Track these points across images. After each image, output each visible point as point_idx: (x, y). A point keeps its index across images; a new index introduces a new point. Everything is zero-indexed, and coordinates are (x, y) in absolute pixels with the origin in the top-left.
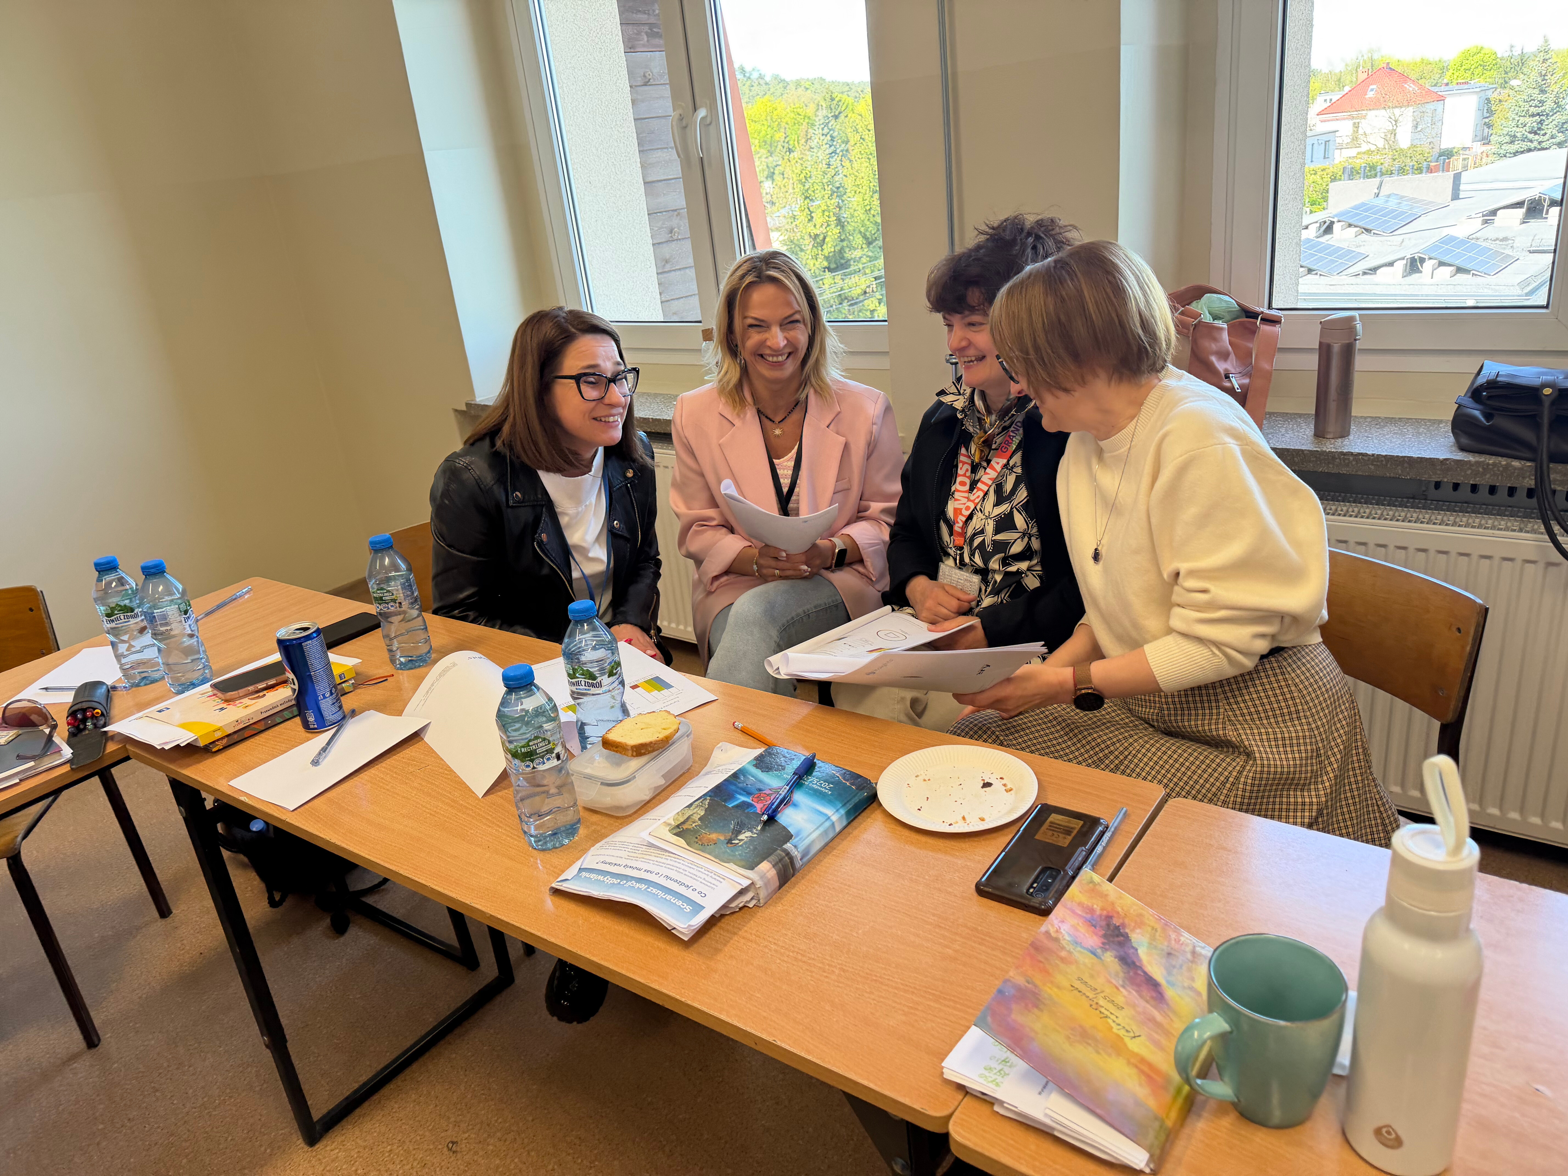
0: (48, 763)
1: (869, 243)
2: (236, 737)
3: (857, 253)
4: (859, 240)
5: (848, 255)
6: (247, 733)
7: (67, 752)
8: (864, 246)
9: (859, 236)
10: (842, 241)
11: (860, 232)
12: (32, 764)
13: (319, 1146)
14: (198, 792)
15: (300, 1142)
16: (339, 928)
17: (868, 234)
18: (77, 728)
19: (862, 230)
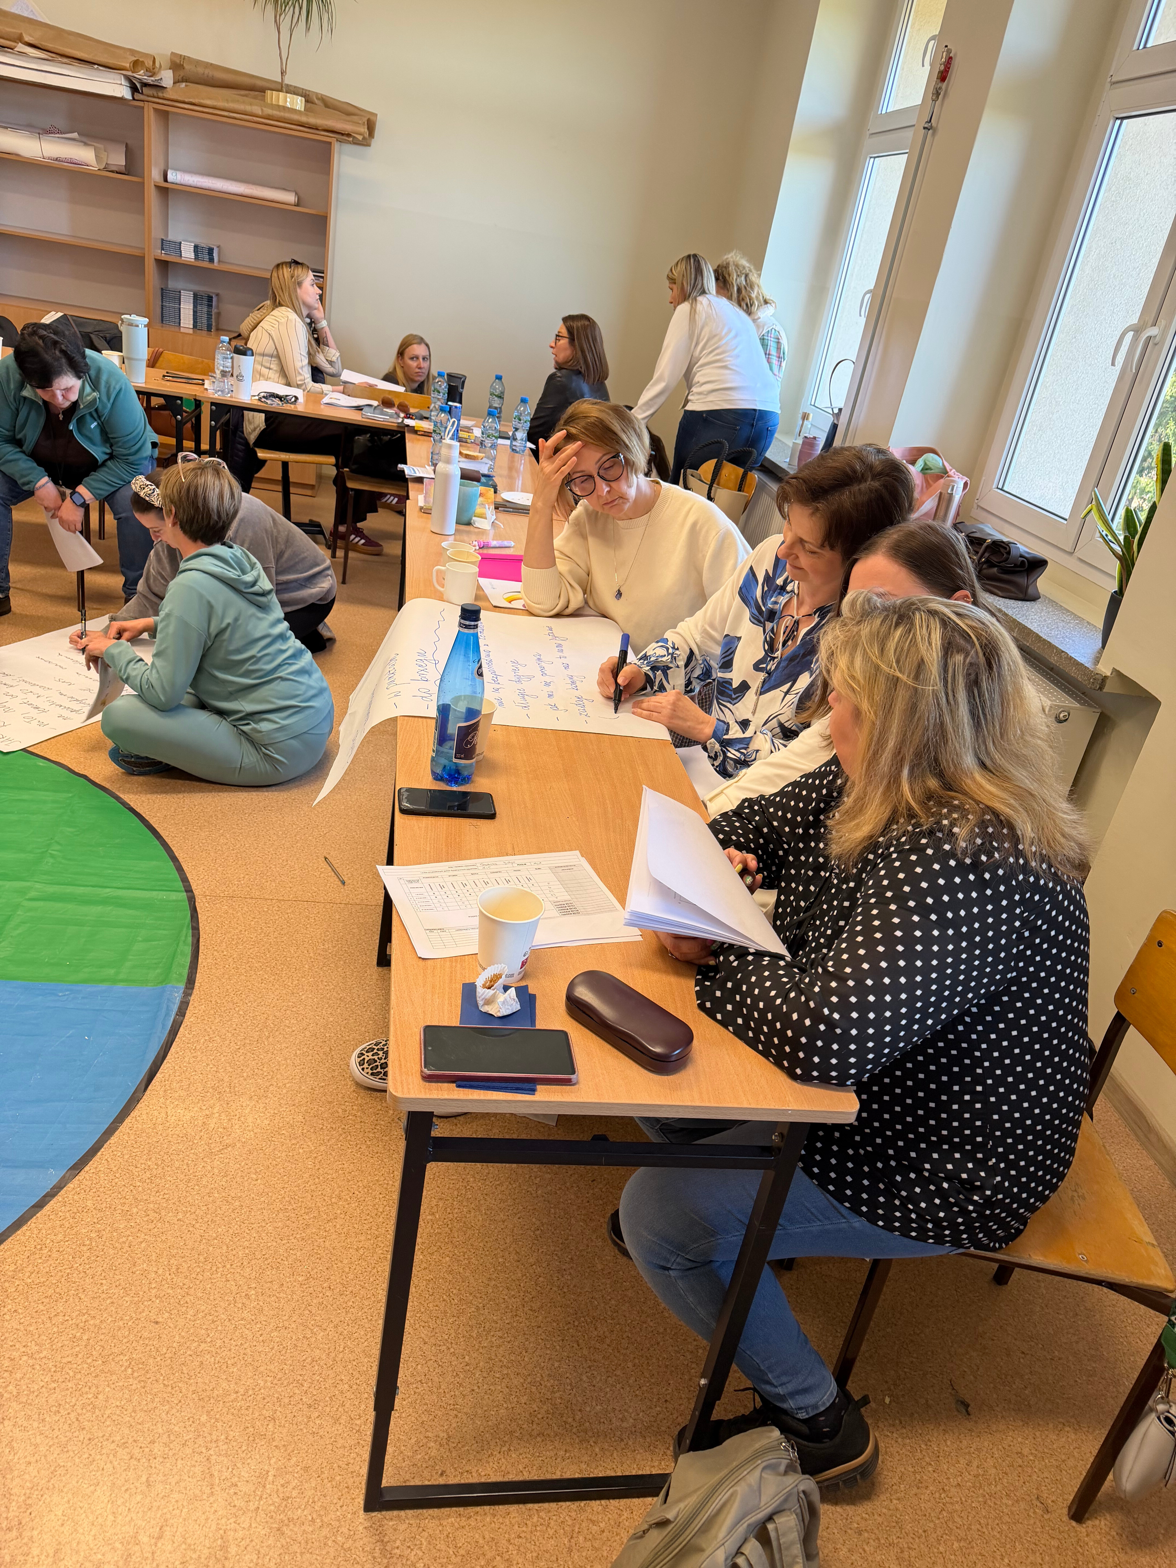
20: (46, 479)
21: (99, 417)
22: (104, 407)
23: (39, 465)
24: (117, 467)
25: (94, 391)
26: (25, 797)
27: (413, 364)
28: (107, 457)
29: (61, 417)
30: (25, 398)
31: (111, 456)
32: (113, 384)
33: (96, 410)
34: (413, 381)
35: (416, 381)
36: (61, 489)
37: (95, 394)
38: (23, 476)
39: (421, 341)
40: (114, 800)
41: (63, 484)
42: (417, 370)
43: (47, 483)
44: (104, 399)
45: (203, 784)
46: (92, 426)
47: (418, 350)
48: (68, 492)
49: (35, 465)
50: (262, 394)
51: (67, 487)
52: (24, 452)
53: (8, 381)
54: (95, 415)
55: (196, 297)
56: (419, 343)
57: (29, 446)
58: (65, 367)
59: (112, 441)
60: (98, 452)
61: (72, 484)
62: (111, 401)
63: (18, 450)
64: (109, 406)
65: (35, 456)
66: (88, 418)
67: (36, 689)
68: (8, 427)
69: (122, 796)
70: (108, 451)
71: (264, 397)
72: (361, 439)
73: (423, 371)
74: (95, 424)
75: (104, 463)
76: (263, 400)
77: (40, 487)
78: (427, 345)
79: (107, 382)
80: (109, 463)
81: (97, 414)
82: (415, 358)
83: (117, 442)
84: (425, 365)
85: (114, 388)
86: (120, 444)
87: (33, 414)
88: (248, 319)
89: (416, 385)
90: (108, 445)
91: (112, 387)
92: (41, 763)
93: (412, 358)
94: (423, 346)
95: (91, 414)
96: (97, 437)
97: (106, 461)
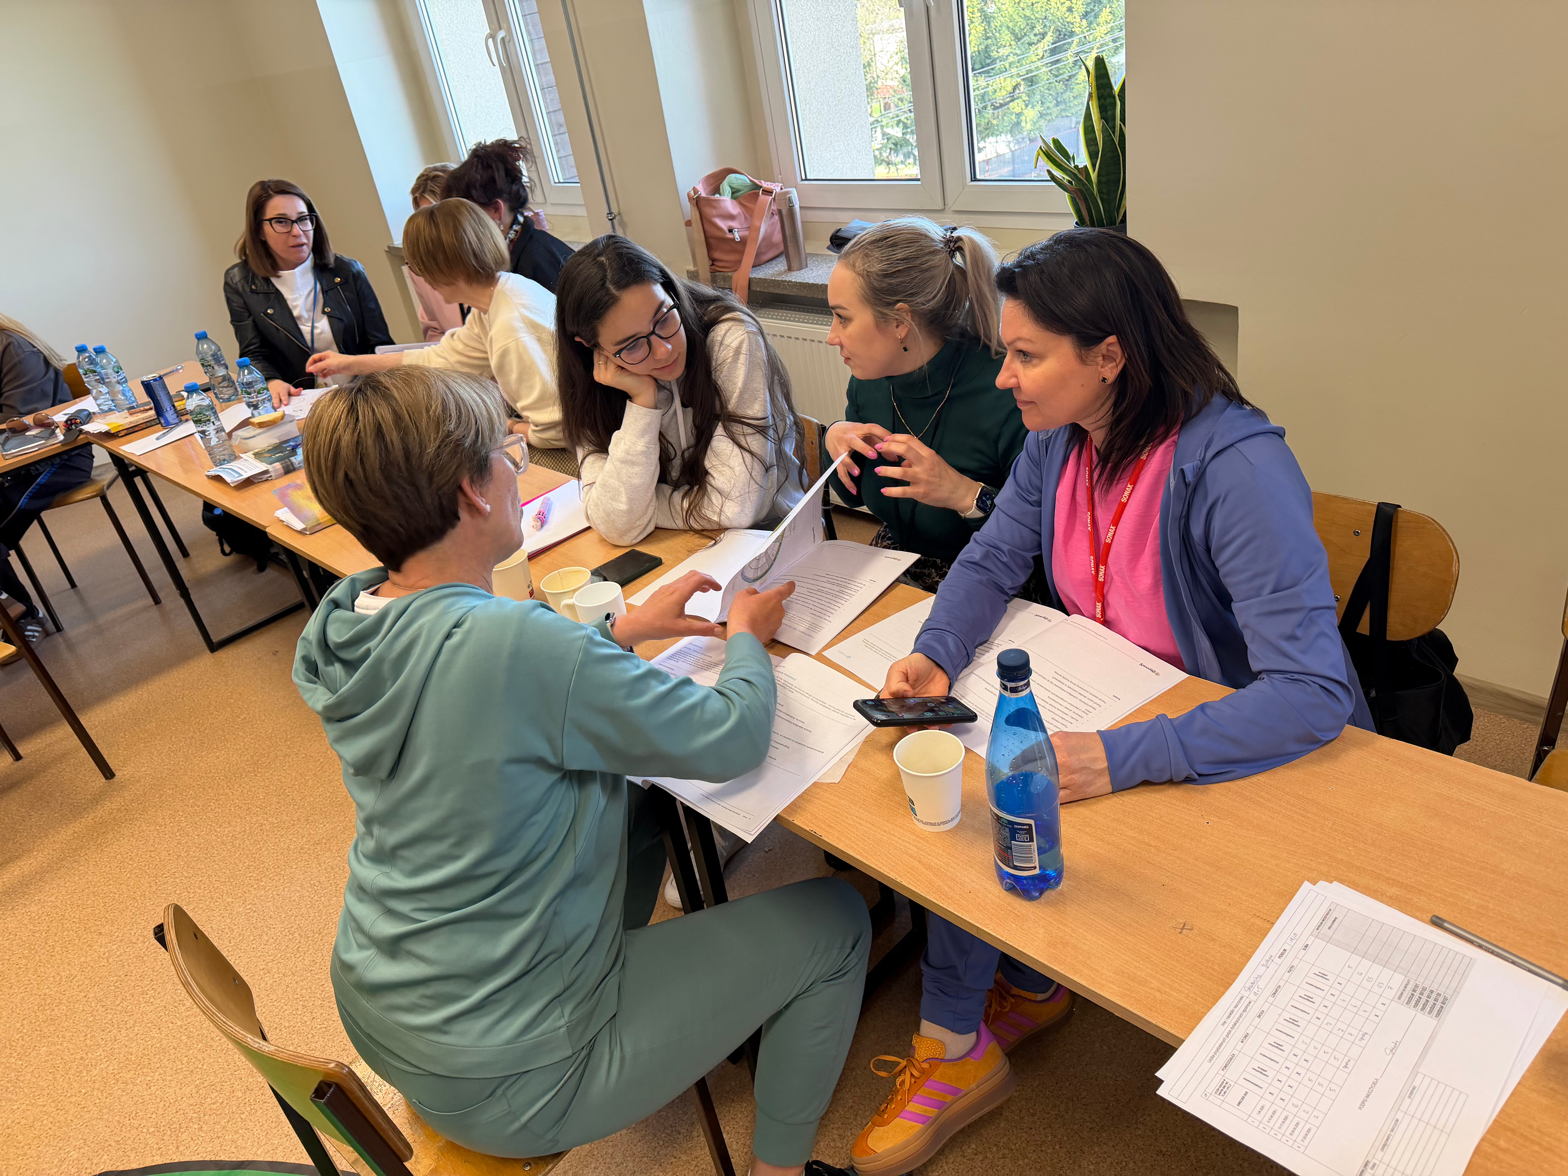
0: (51, 442)
1: (1018, 39)
2: (131, 430)
3: (1003, 52)
4: (1006, 37)
5: (994, 54)
6: (136, 429)
7: (61, 438)
8: (1013, 43)
9: (1007, 32)
10: (988, 38)
11: (1008, 27)
12: (43, 442)
13: (216, 653)
14: (123, 460)
15: (208, 652)
16: (261, 569)
17: (1017, 29)
18: (68, 428)
19: (1011, 25)
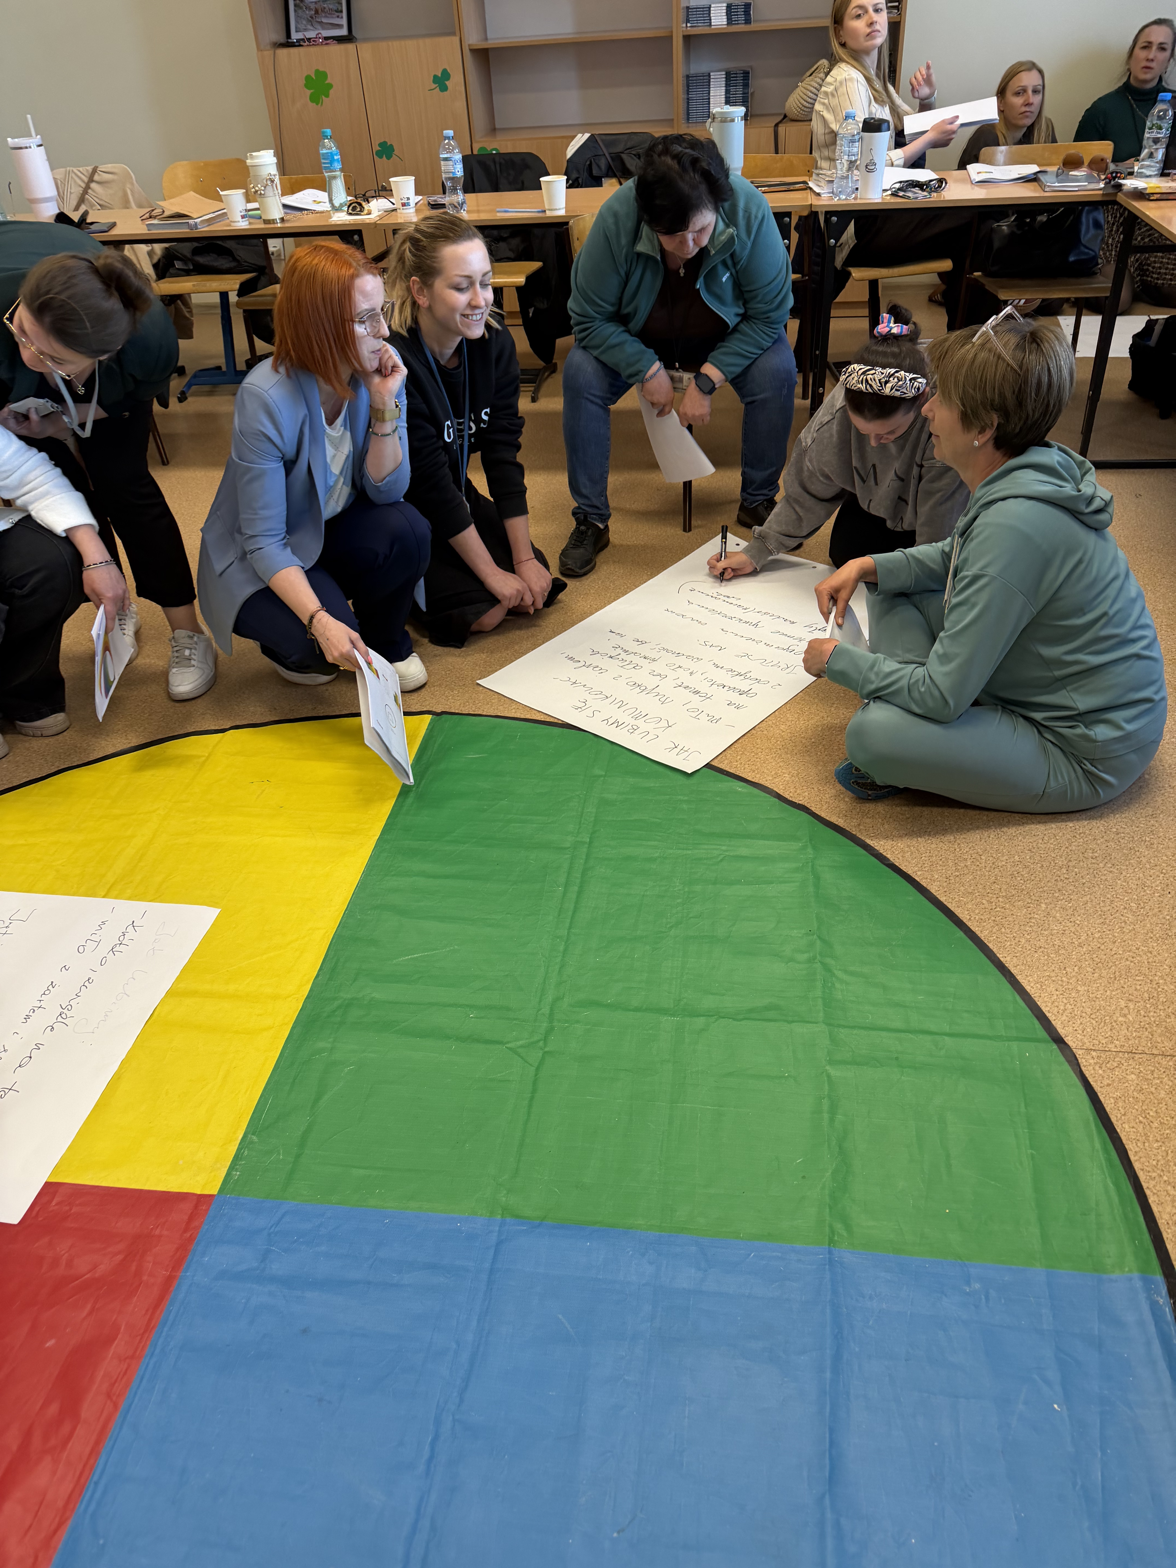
20: (657, 365)
21: (735, 264)
22: (743, 245)
23: (648, 346)
24: (754, 331)
25: (727, 226)
26: (744, 851)
27: (1018, 101)
28: (738, 319)
29: (682, 272)
30: (639, 255)
31: (745, 317)
32: (754, 211)
33: (732, 256)
34: (1018, 127)
35: (1022, 127)
36: (676, 374)
37: (731, 230)
38: (630, 365)
39: (1032, 66)
40: (864, 852)
41: (680, 368)
42: (1024, 109)
43: (658, 370)
44: (743, 235)
45: (971, 813)
46: (724, 279)
47: (1029, 79)
48: (687, 377)
49: (643, 347)
50: (897, 186)
51: (686, 370)
52: (628, 331)
53: (618, 235)
54: (729, 262)
55: (729, 77)
56: (1029, 70)
57: (638, 323)
58: (706, 197)
59: (746, 296)
60: (729, 314)
61: (693, 364)
62: (752, 237)
63: (622, 329)
64: (749, 244)
65: (646, 336)
66: (720, 268)
67: (681, 661)
68: (613, 300)
69: (869, 841)
70: (741, 311)
71: (899, 189)
72: (1004, 226)
73: (1032, 109)
74: (728, 275)
75: (735, 329)
76: (901, 194)
77: (651, 377)
78: (1041, 72)
79: (747, 211)
80: (742, 326)
81: (732, 260)
82: (1023, 91)
83: (755, 297)
84: (1036, 99)
85: (756, 217)
86: (759, 299)
87: (648, 275)
88: (798, 90)
89: (1020, 134)
90: (741, 303)
91: (753, 217)
92: (739, 786)
93: (1017, 94)
94: (1034, 74)
95: (724, 262)
96: (729, 293)
97: (738, 324)
